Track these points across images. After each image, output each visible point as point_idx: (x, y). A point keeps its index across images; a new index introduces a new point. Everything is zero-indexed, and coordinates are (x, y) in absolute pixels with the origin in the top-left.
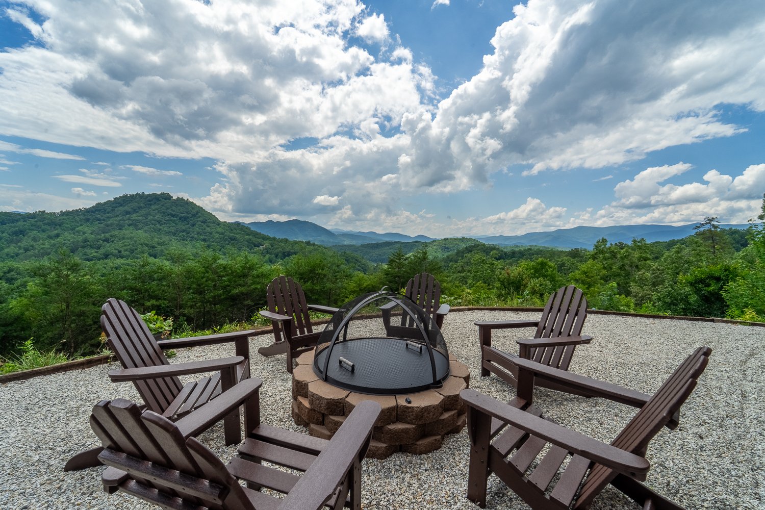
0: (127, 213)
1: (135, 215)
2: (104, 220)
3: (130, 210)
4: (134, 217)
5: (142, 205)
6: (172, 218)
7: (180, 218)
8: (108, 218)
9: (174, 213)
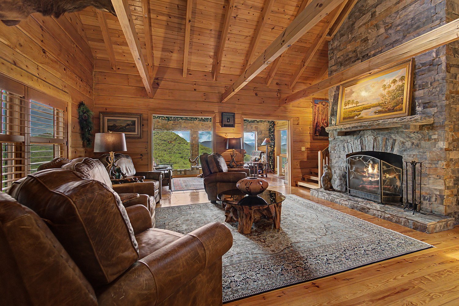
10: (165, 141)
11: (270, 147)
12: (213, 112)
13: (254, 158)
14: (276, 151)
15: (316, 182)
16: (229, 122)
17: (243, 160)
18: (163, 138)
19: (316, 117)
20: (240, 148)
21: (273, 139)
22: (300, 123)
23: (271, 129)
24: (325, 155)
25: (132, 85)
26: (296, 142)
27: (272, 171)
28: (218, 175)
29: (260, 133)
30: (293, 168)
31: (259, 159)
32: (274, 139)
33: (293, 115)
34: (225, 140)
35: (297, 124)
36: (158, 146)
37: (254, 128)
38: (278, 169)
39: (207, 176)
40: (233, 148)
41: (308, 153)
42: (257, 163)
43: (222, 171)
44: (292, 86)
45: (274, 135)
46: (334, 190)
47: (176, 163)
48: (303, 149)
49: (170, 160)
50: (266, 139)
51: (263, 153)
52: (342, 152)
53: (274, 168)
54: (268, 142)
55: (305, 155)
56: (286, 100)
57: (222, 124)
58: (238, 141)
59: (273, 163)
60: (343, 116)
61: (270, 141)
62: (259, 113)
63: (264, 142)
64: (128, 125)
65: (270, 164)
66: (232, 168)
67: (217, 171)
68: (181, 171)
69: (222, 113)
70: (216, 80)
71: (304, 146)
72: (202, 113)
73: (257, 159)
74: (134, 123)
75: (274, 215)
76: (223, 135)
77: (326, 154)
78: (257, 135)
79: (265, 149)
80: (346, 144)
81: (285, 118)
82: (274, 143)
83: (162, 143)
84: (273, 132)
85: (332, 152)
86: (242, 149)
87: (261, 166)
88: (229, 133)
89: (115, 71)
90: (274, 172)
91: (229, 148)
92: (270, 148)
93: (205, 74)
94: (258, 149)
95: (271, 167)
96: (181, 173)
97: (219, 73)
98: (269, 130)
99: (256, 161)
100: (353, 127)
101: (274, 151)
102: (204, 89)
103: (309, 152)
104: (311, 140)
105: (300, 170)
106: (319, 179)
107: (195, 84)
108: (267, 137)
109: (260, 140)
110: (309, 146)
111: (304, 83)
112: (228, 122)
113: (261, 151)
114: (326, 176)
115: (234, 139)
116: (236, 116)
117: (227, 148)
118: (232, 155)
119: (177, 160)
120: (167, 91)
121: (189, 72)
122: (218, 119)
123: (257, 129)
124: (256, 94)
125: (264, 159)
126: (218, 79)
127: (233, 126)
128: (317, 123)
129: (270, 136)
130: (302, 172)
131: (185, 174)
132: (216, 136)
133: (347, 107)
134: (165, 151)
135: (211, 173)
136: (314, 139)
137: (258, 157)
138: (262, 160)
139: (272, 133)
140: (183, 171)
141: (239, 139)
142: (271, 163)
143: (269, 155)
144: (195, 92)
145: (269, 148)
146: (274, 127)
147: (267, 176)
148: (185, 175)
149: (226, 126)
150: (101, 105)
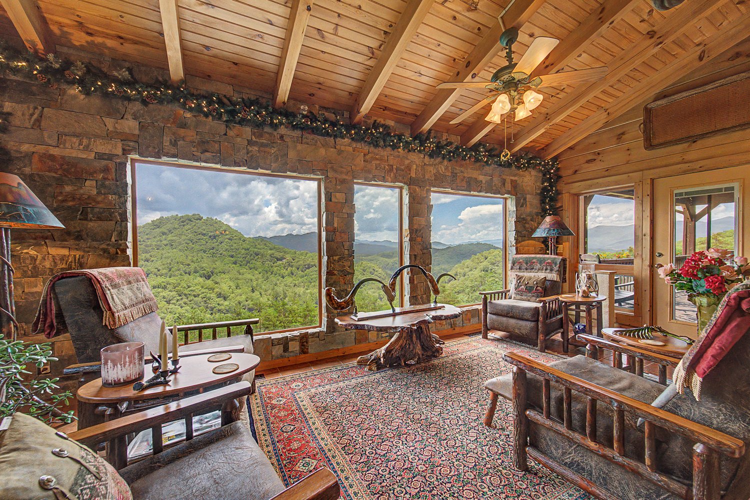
0: (164, 234)
1: (170, 235)
2: (144, 241)
3: (166, 231)
4: (170, 237)
5: (176, 226)
6: (203, 237)
7: (210, 237)
8: (148, 239)
9: (204, 232)
10: (204, 235)
18: (200, 230)
36: (191, 244)
47: (224, 273)
49: (214, 268)
68: (285, 342)
83: (199, 239)
96: (286, 349)
119: (226, 267)
131: (304, 351)
134: (205, 252)
140: (293, 339)
148: (303, 356)
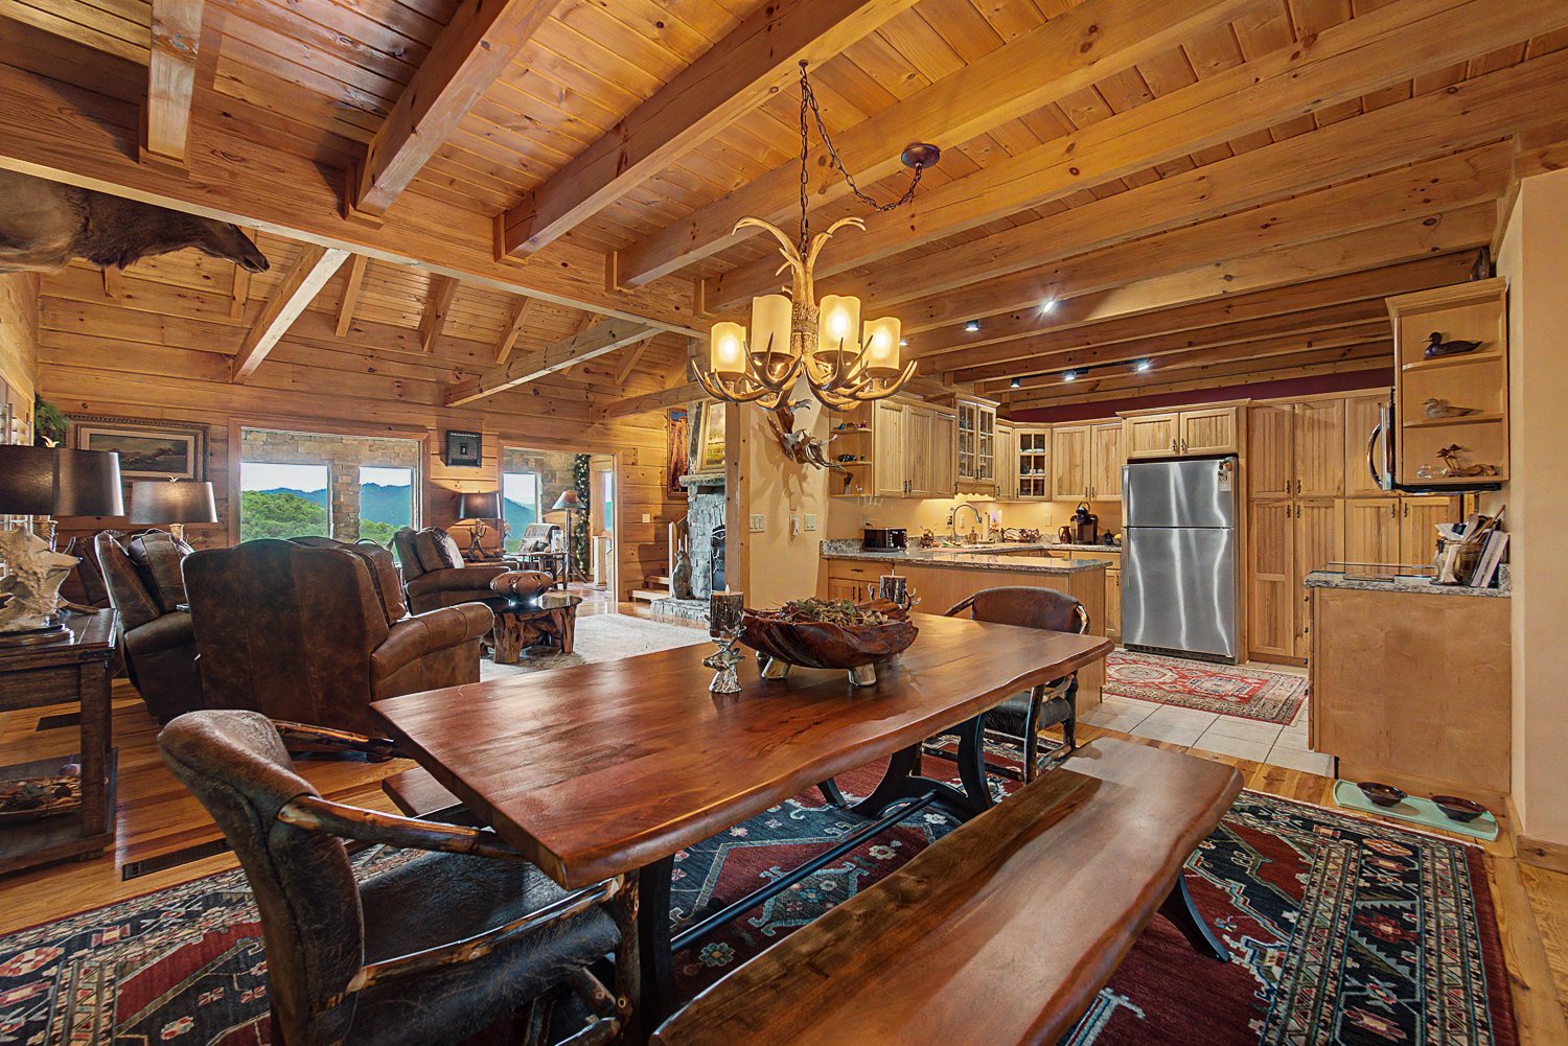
11: (577, 513)
12: (422, 429)
13: (531, 542)
14: (591, 524)
15: (666, 587)
16: (466, 453)
17: (502, 544)
19: (675, 451)
20: (496, 516)
21: (585, 494)
22: (639, 462)
23: (580, 468)
24: (681, 531)
25: (176, 345)
26: (630, 502)
27: (581, 576)
28: (444, 575)
29: (548, 476)
30: (623, 561)
31: (546, 545)
32: (589, 493)
33: (622, 443)
34: (454, 497)
35: (633, 464)
37: (532, 464)
38: (595, 571)
39: (415, 578)
40: (475, 517)
41: (656, 529)
42: (541, 556)
43: (452, 566)
44: (622, 378)
45: (586, 484)
46: (694, 598)
48: (646, 518)
50: (564, 494)
51: (558, 528)
52: (708, 525)
53: (587, 567)
54: (570, 501)
55: (652, 532)
56: (605, 411)
57: (447, 459)
58: (490, 500)
59: (584, 556)
60: (706, 457)
61: (577, 499)
62: (545, 436)
63: (561, 499)
64: (163, 452)
65: (576, 558)
66: (472, 562)
67: (439, 567)
69: (448, 432)
70: (431, 350)
71: (649, 513)
72: (390, 429)
73: (540, 545)
74: (182, 448)
75: (560, 628)
76: (450, 486)
77: (684, 529)
78: (540, 483)
79: (561, 518)
80: (712, 510)
81: (607, 449)
82: (588, 503)
84: (586, 475)
85: (693, 524)
86: (499, 517)
87: (549, 562)
88: (465, 481)
89: (116, 302)
90: (587, 578)
91: (467, 516)
92: (577, 516)
93: (401, 334)
94: (544, 519)
95: (578, 565)
97: (440, 334)
98: (575, 470)
99: (537, 550)
100: (716, 480)
101: (586, 523)
102: (398, 370)
103: (659, 525)
104: (663, 499)
105: (638, 566)
106: (669, 581)
107: (372, 356)
108: (568, 488)
109: (549, 497)
110: (659, 513)
111: (649, 374)
112: (462, 453)
113: (551, 525)
114: (680, 571)
115: (479, 494)
116: (485, 441)
117: (462, 517)
118: (474, 531)
120: (290, 368)
121: (355, 326)
122: (435, 447)
123: (540, 465)
124: (534, 390)
125: (558, 545)
126: (437, 349)
127: (475, 463)
128: (676, 464)
129: (578, 484)
130: (643, 571)
132: (431, 488)
133: (713, 441)
135: (425, 572)
136: (670, 498)
137: (543, 540)
138: (554, 547)
139: (582, 477)
141: (493, 495)
142: (581, 554)
143: (573, 535)
144: (370, 376)
145: (574, 516)
146: (587, 463)
147: (565, 588)
149: (456, 463)
150: (64, 392)
